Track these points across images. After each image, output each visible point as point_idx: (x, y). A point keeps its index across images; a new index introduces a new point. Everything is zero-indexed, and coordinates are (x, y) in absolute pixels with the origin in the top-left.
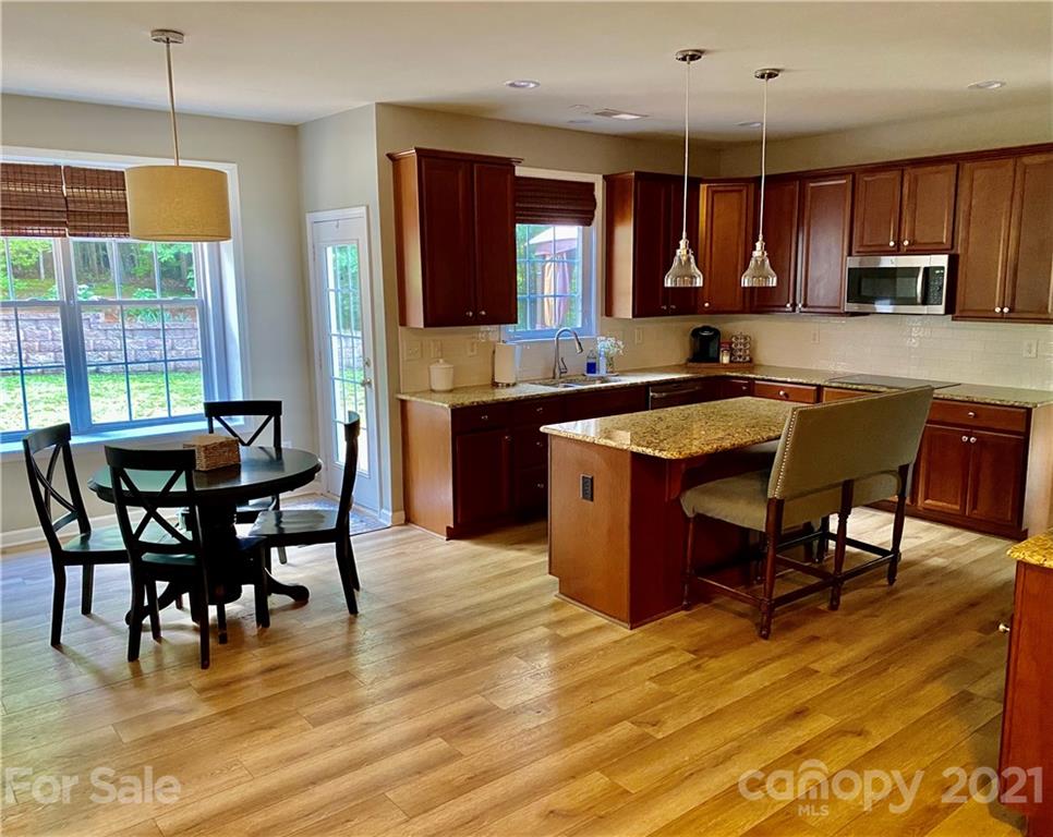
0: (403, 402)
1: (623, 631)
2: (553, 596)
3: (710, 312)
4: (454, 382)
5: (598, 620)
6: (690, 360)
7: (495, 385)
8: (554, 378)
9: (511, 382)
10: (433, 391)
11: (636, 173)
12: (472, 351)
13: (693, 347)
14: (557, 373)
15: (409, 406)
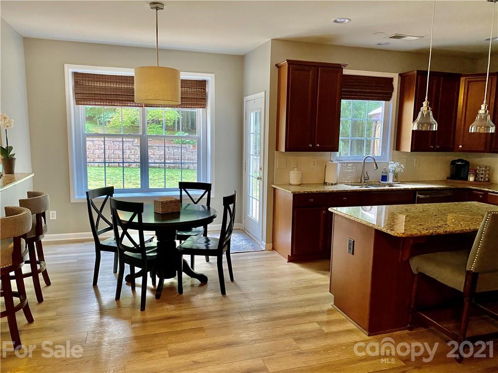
0: (275, 189)
1: (364, 335)
2: (330, 305)
3: (462, 151)
4: (301, 180)
5: (351, 325)
6: (448, 178)
7: (325, 184)
8: (361, 182)
9: (334, 183)
10: (290, 185)
11: (418, 71)
12: (314, 165)
13: (452, 170)
14: (363, 179)
15: (277, 191)
